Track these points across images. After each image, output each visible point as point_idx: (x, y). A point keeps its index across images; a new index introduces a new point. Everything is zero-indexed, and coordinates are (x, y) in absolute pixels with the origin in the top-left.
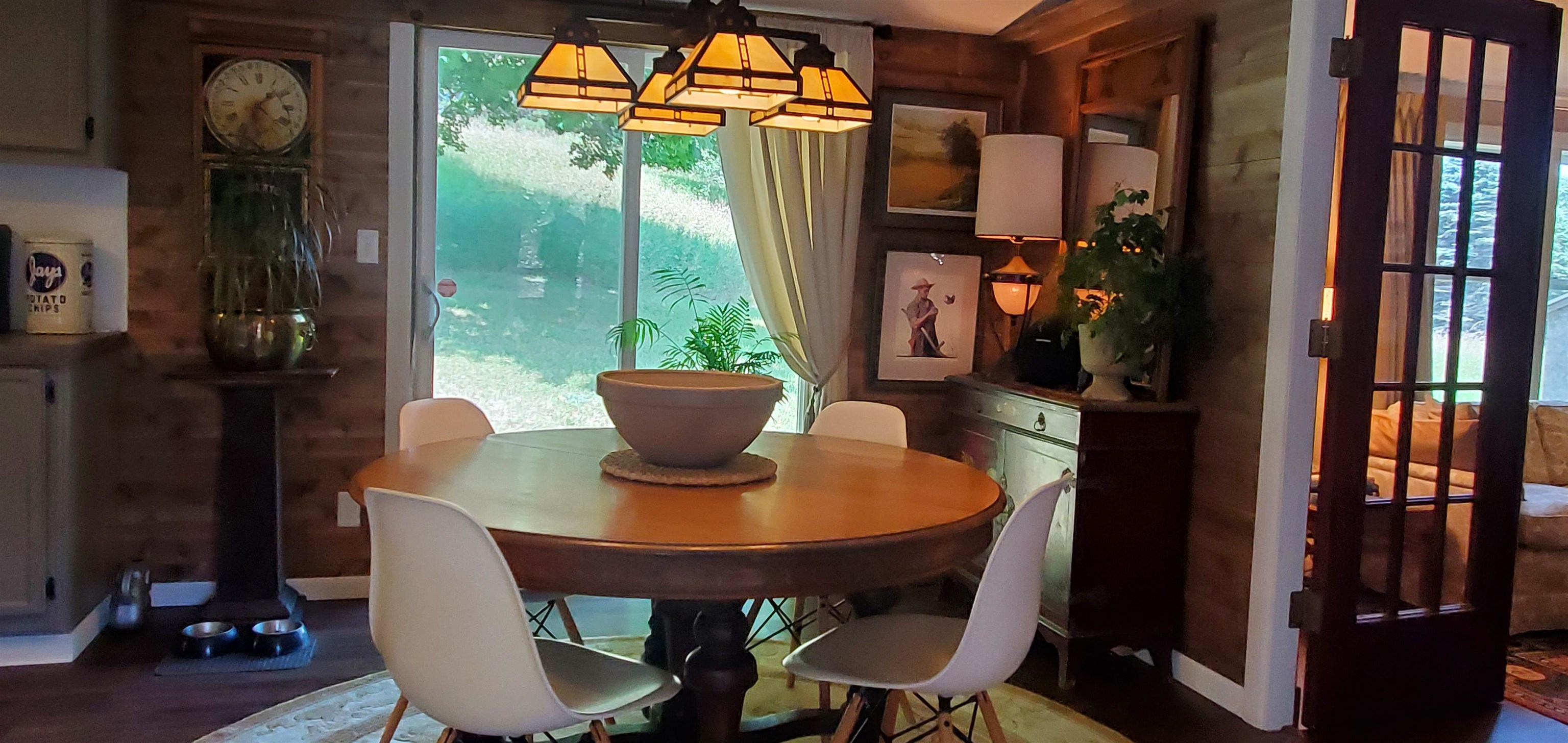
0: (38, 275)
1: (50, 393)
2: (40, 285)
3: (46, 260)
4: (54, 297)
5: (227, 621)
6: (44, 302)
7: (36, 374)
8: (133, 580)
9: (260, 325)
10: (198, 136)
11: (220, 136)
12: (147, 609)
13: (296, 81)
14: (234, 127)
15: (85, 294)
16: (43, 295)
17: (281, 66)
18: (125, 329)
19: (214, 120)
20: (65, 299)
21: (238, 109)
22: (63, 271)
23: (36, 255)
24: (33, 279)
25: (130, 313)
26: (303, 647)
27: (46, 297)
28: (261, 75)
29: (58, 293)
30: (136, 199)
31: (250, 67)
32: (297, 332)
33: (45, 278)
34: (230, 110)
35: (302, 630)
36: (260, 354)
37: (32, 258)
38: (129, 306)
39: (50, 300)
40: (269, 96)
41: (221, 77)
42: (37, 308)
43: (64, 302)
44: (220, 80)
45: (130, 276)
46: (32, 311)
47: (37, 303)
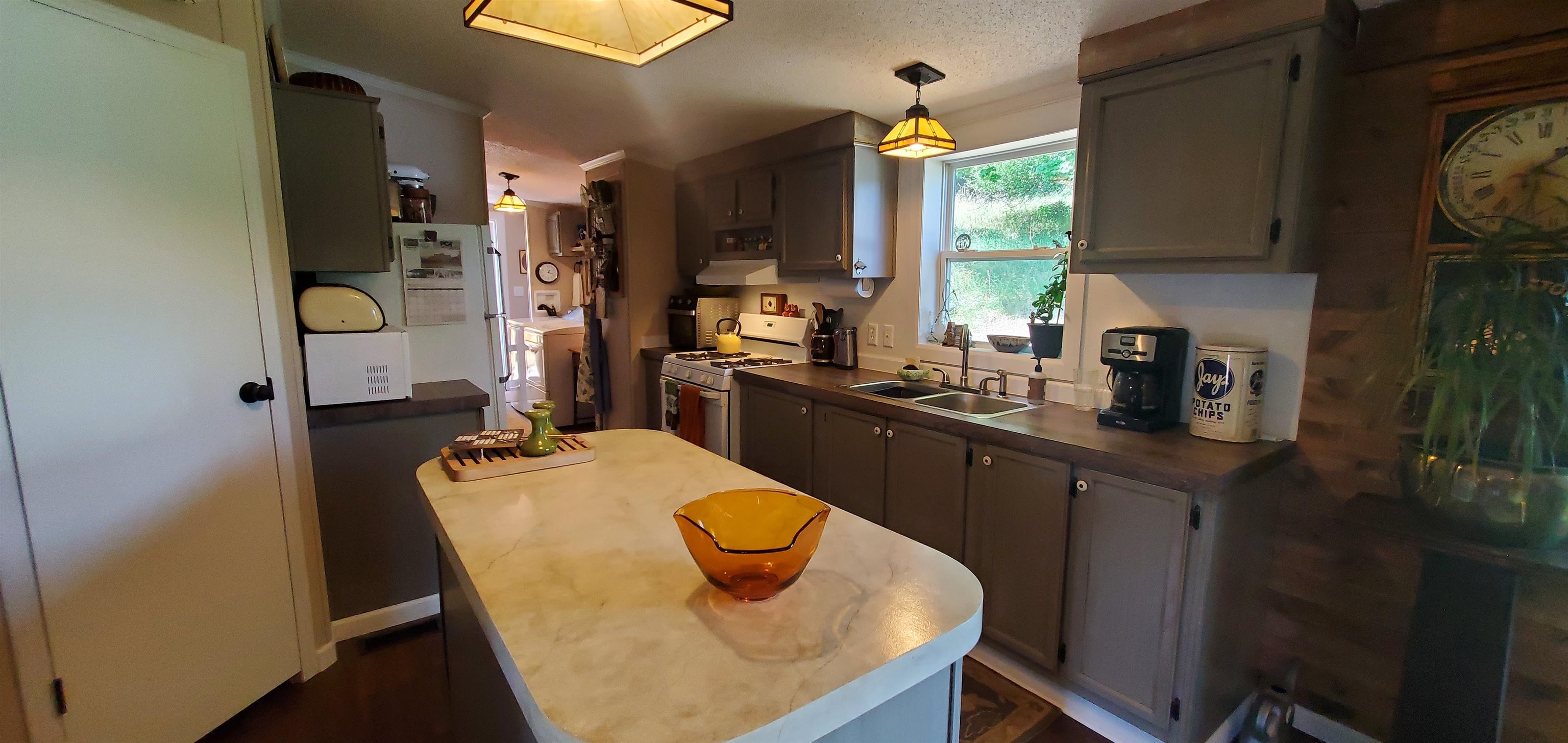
0: (1205, 381)
1: (1195, 519)
2: (1206, 393)
3: (1214, 367)
4: (1218, 404)
6: (1209, 408)
7: (1183, 498)
8: (1271, 715)
10: (1424, 223)
11: (1460, 219)
14: (1486, 206)
15: (1251, 403)
16: (1208, 402)
18: (1293, 436)
19: (1452, 198)
20: (1229, 408)
21: (1496, 179)
22: (1231, 380)
23: (1205, 362)
24: (1200, 384)
25: (1301, 419)
27: (1211, 404)
28: (1549, 126)
29: (1223, 401)
30: (1322, 303)
31: (1529, 117)
33: (1212, 385)
34: (1482, 183)
37: (1202, 364)
38: (1301, 413)
39: (1215, 406)
40: (1561, 154)
41: (1474, 140)
42: (1201, 412)
43: (1228, 410)
44: (1471, 146)
45: (1306, 385)
46: (1195, 414)
47: (1201, 407)
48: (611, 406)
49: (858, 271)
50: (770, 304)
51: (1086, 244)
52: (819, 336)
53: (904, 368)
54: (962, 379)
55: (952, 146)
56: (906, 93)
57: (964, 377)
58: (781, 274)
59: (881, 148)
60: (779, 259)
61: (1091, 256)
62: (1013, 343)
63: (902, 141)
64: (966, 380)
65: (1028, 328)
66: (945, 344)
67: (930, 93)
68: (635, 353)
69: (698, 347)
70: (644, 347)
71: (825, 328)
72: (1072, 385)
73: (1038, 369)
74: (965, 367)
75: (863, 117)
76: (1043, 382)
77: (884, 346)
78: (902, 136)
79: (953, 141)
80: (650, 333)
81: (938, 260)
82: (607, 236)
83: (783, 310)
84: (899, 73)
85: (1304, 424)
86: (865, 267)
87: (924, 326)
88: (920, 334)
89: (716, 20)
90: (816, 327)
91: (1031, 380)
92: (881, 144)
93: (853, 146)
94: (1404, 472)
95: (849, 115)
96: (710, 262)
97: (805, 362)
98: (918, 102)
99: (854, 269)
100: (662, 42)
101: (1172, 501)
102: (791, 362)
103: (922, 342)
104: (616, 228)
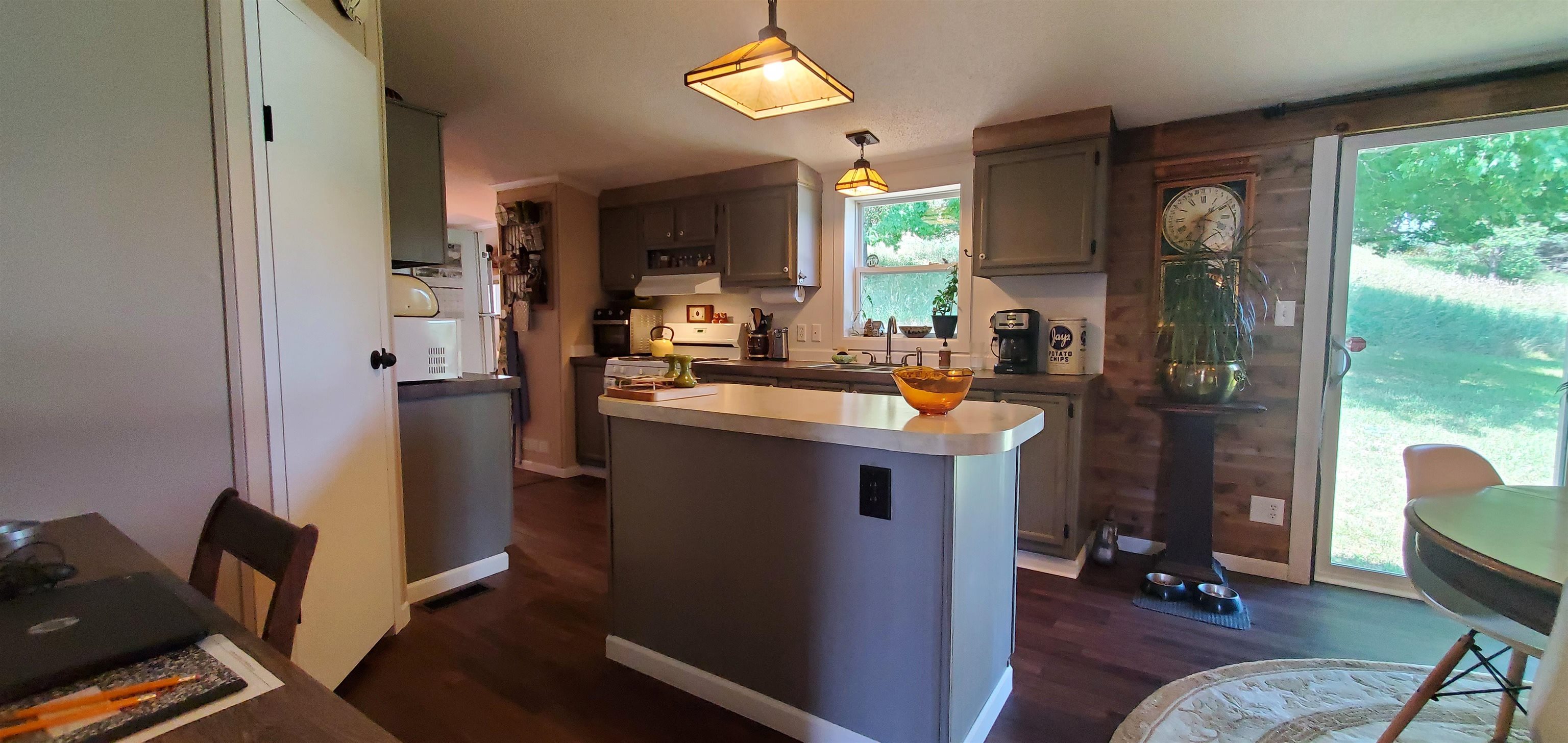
0: (1057, 340)
1: (1071, 411)
2: (1058, 346)
3: (1062, 330)
4: (1065, 353)
5: (1178, 576)
6: (1060, 355)
7: (1063, 399)
8: (1109, 532)
9: (1203, 372)
10: (1158, 245)
11: (1173, 243)
12: (1117, 552)
13: (1232, 196)
14: (1183, 236)
15: (1082, 349)
16: (1059, 351)
17: (1220, 187)
18: (1101, 371)
19: (1169, 232)
20: (1071, 354)
21: (1187, 223)
22: (1071, 337)
23: (1055, 327)
24: (1054, 341)
25: (1105, 361)
26: (1240, 612)
27: (1061, 353)
28: (1205, 197)
29: (1067, 350)
30: (1111, 292)
31: (1197, 193)
32: (1232, 378)
33: (1061, 341)
34: (1181, 225)
35: (1237, 598)
36: (1202, 392)
37: (1054, 329)
38: (1105, 357)
39: (1063, 354)
40: (1211, 211)
41: (1176, 203)
42: (1055, 359)
43: (1071, 356)
44: (1174, 206)
45: (1106, 339)
46: (1052, 361)
47: (1055, 356)
48: (529, 416)
49: (801, 280)
50: (698, 314)
51: (984, 257)
52: (756, 336)
53: (837, 355)
54: (887, 358)
55: (886, 189)
56: (854, 151)
57: (888, 356)
58: (724, 284)
59: (838, 187)
60: (723, 272)
61: (988, 264)
62: (920, 331)
63: (856, 184)
64: (890, 358)
65: (931, 319)
66: (865, 336)
67: (870, 151)
68: (565, 361)
69: (632, 353)
70: (573, 355)
71: (761, 328)
72: (969, 355)
73: (945, 344)
74: (889, 351)
75: (803, 164)
76: (949, 353)
77: (813, 341)
78: (855, 180)
79: (887, 186)
80: (577, 343)
81: (854, 274)
82: (535, 252)
83: (712, 318)
84: (849, 136)
85: (1106, 363)
86: (806, 277)
87: (847, 323)
88: (845, 329)
89: (845, 100)
90: (753, 329)
91: (941, 353)
92: (837, 184)
93: (797, 185)
94: (1162, 378)
95: (793, 161)
96: (643, 277)
97: (739, 359)
98: (862, 158)
99: (798, 279)
100: (782, 107)
101: (1057, 403)
102: (728, 359)
103: (846, 335)
104: (544, 244)
